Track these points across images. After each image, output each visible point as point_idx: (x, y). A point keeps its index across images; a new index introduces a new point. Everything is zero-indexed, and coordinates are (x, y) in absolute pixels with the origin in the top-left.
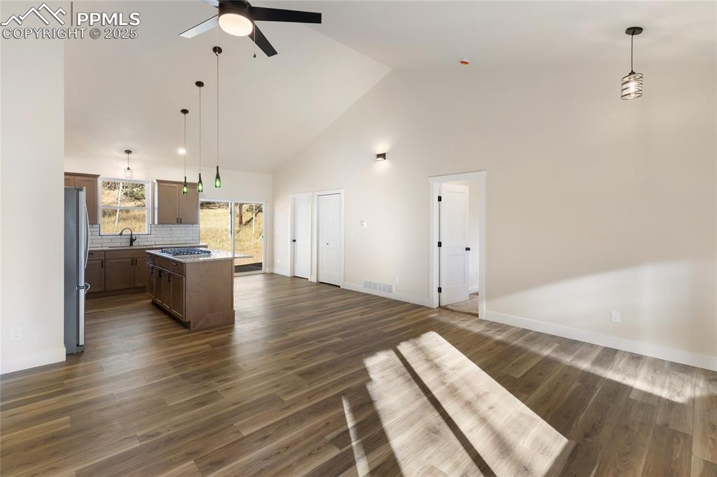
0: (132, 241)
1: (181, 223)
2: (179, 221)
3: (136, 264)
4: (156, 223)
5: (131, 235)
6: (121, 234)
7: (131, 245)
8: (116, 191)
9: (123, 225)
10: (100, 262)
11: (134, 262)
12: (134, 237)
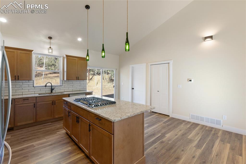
0: (52, 90)
1: (78, 79)
2: (78, 78)
3: (55, 104)
4: (65, 79)
5: (52, 86)
6: (46, 86)
7: (52, 92)
8: (43, 68)
9: (47, 81)
10: (33, 104)
11: (53, 103)
12: (53, 88)
